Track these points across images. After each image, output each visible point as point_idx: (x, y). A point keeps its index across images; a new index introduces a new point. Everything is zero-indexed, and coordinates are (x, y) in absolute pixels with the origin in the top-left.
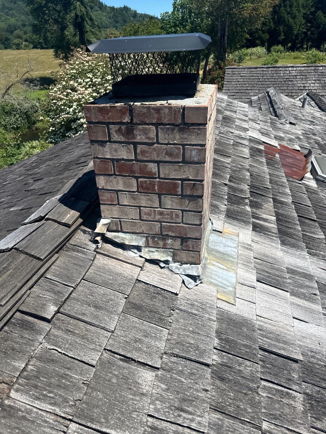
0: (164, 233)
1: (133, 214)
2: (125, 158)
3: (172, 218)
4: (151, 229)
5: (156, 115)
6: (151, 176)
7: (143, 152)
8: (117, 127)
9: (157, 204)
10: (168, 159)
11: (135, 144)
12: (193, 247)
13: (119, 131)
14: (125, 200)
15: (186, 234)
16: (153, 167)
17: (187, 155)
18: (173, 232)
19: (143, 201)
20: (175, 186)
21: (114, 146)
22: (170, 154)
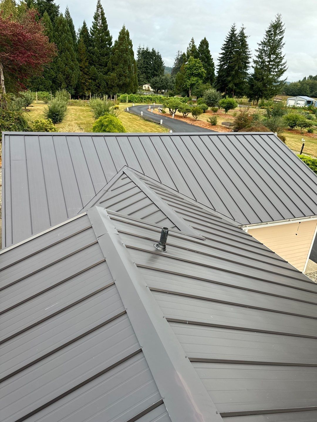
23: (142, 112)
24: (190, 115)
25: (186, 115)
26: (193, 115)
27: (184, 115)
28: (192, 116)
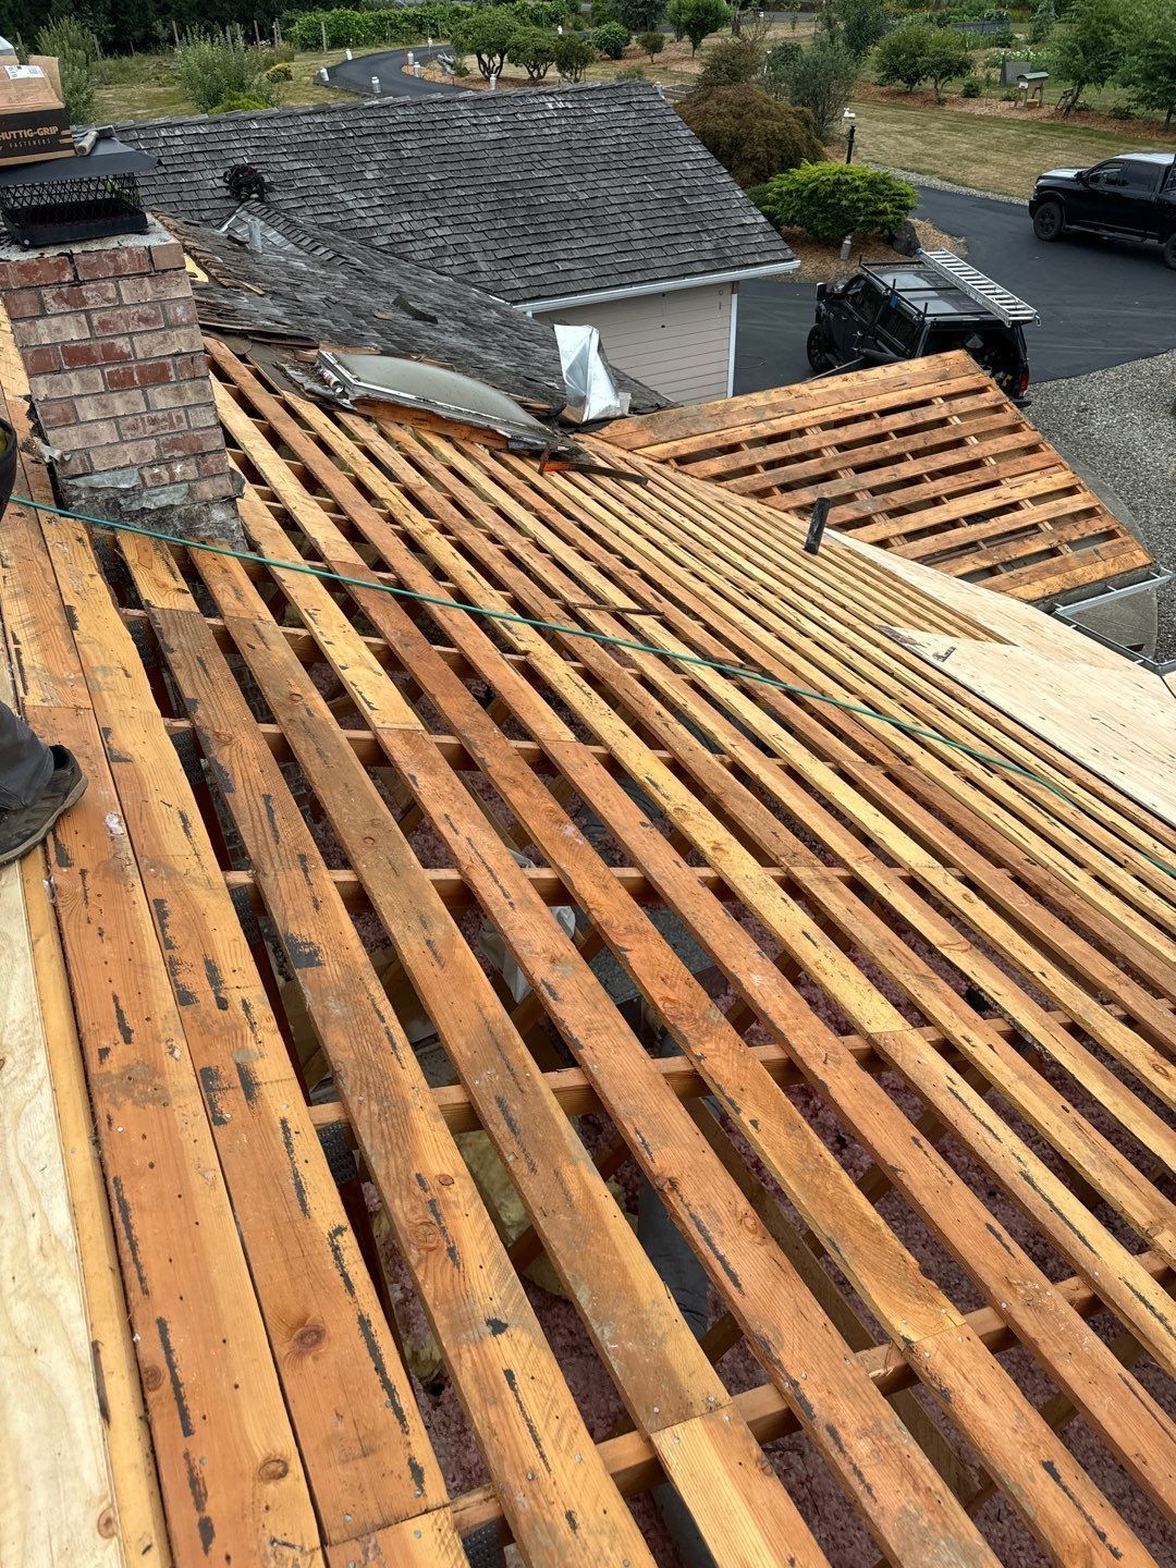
0: (167, 456)
1: (106, 433)
2: (75, 338)
3: (172, 425)
4: (143, 454)
5: (111, 265)
6: (123, 358)
7: (104, 324)
8: (55, 292)
9: (143, 408)
10: (143, 327)
11: (86, 312)
12: (217, 469)
13: (59, 297)
14: (87, 410)
15: (200, 447)
16: (122, 344)
17: (171, 316)
18: (181, 449)
19: (119, 404)
20: (164, 369)
21: (55, 321)
22: (146, 320)
23: (376, 81)
24: (553, 73)
25: (540, 77)
26: (560, 70)
27: (531, 73)
28: (559, 75)
